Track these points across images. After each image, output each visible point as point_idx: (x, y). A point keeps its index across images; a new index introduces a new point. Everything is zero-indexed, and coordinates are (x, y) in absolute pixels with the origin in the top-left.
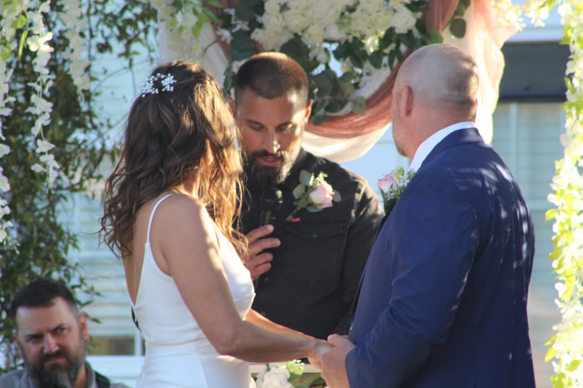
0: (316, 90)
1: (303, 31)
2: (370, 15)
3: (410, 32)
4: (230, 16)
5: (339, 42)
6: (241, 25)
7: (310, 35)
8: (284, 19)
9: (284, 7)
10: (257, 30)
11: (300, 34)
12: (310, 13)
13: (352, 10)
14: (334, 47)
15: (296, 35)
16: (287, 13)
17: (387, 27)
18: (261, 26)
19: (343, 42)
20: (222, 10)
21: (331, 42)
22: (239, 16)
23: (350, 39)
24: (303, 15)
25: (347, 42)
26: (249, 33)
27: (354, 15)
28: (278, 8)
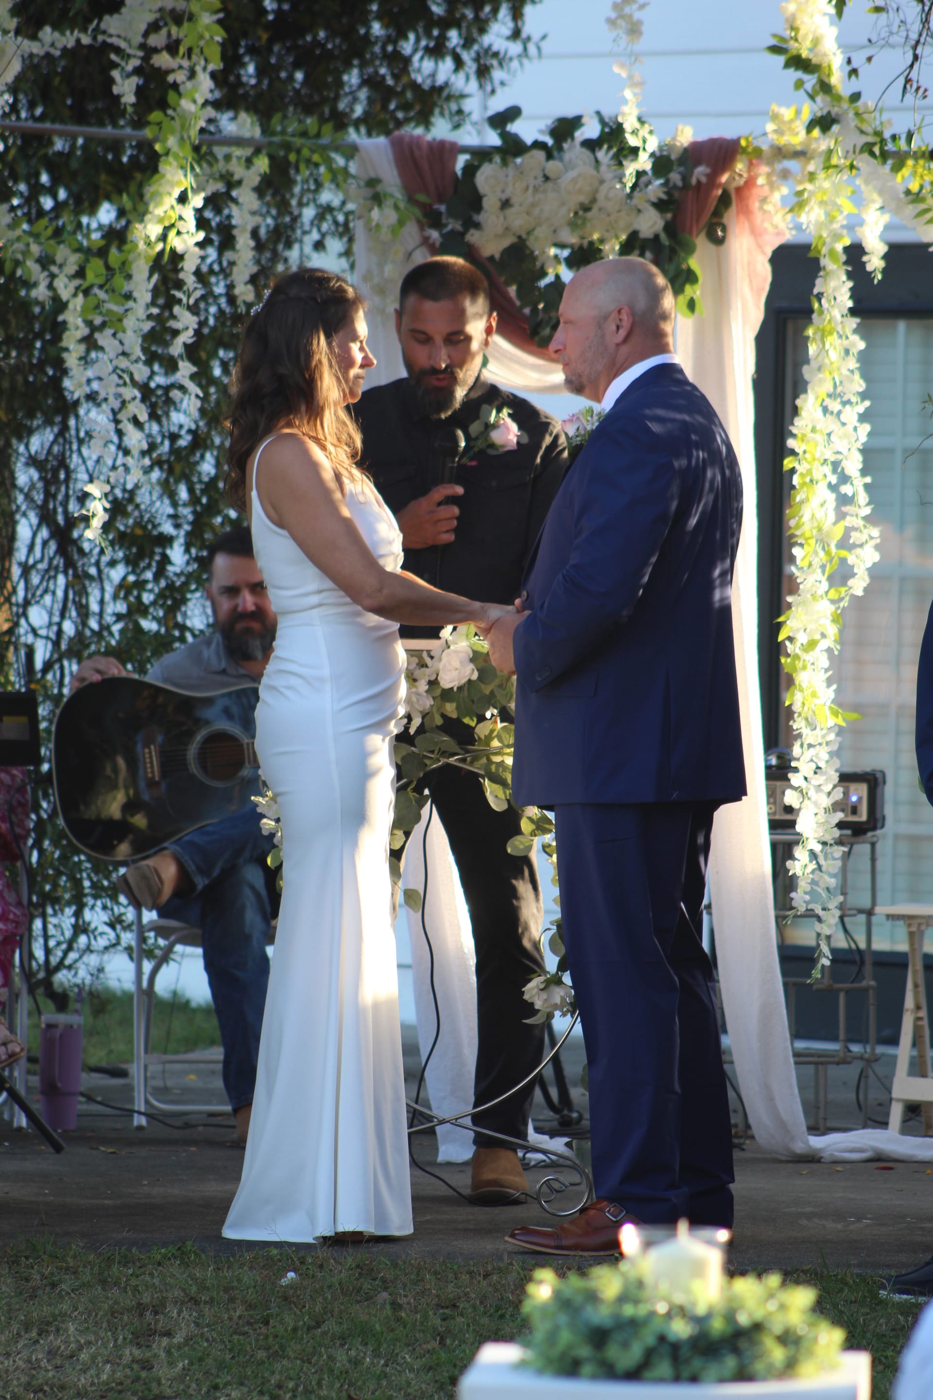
0: (541, 306)
1: (529, 233)
2: (609, 215)
3: (657, 237)
4: (440, 214)
5: (572, 246)
6: (453, 225)
7: (537, 239)
8: (505, 218)
9: (506, 204)
10: (472, 231)
11: (524, 236)
12: (536, 211)
13: (586, 209)
14: (566, 253)
15: (520, 237)
16: (509, 211)
17: (630, 230)
18: (477, 226)
19: (576, 248)
20: (430, 206)
21: (562, 246)
22: (451, 213)
23: (585, 243)
24: (528, 213)
25: (581, 247)
26: (463, 234)
27: (589, 215)
28: (498, 204)
